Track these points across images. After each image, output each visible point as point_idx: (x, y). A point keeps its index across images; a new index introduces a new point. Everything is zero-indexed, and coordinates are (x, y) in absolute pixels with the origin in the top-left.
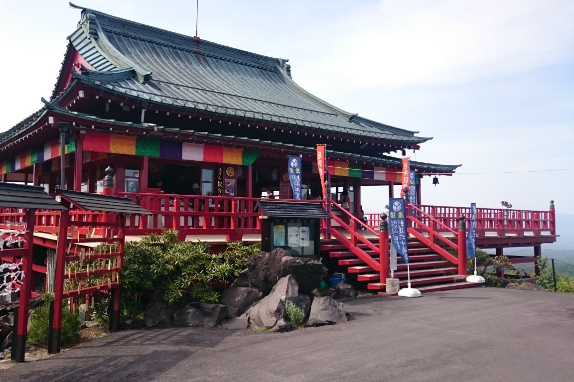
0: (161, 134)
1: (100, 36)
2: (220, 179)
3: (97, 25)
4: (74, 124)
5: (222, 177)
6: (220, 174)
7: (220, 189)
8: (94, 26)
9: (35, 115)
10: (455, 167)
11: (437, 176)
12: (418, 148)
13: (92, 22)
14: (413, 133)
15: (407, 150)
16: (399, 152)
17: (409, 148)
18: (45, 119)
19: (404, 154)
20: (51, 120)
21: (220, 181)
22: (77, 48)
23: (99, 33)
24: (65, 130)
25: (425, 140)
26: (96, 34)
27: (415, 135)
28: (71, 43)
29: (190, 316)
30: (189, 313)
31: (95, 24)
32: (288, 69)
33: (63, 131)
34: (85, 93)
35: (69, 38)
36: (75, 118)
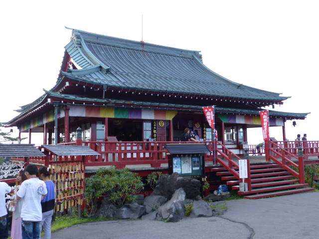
0: (114, 105)
1: (83, 45)
2: (155, 128)
3: (81, 40)
4: (62, 102)
5: (156, 127)
6: (155, 125)
7: (155, 135)
8: (79, 40)
9: (41, 98)
10: (306, 114)
11: (295, 120)
12: (282, 103)
13: (78, 37)
14: (279, 94)
15: (275, 105)
16: (271, 106)
17: (276, 103)
18: (46, 100)
19: (273, 107)
20: (49, 100)
21: (155, 129)
22: (69, 54)
23: (82, 43)
24: (57, 105)
25: (286, 98)
26: (81, 44)
27: (280, 95)
28: (66, 50)
29: (124, 213)
30: (123, 211)
31: (80, 38)
32: (200, 57)
33: (56, 106)
34: (69, 83)
35: (65, 47)
36: (63, 99)
